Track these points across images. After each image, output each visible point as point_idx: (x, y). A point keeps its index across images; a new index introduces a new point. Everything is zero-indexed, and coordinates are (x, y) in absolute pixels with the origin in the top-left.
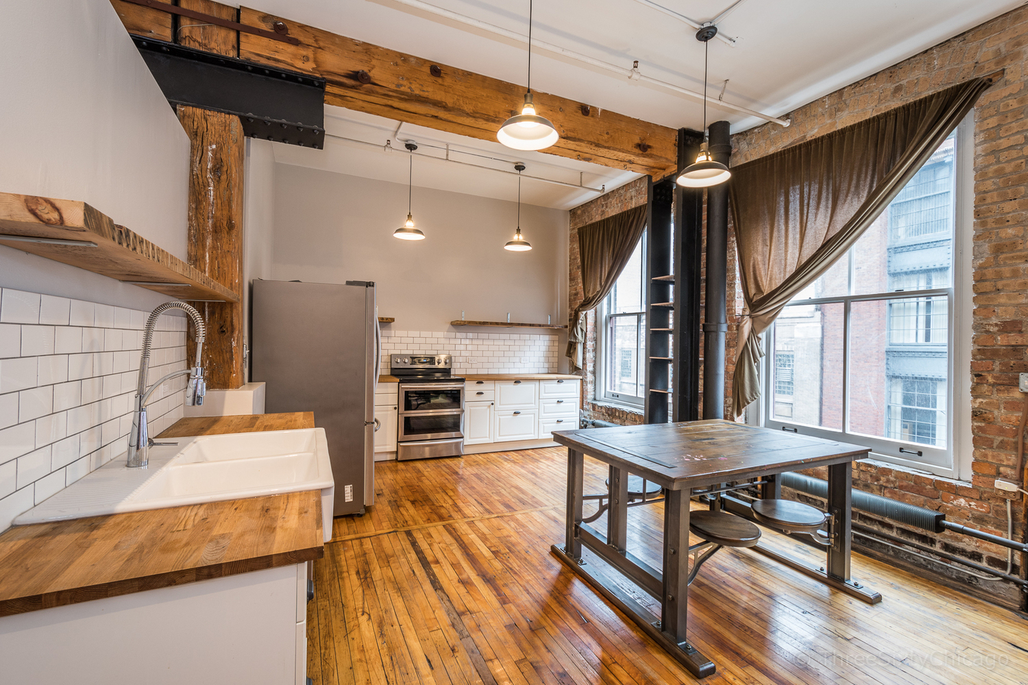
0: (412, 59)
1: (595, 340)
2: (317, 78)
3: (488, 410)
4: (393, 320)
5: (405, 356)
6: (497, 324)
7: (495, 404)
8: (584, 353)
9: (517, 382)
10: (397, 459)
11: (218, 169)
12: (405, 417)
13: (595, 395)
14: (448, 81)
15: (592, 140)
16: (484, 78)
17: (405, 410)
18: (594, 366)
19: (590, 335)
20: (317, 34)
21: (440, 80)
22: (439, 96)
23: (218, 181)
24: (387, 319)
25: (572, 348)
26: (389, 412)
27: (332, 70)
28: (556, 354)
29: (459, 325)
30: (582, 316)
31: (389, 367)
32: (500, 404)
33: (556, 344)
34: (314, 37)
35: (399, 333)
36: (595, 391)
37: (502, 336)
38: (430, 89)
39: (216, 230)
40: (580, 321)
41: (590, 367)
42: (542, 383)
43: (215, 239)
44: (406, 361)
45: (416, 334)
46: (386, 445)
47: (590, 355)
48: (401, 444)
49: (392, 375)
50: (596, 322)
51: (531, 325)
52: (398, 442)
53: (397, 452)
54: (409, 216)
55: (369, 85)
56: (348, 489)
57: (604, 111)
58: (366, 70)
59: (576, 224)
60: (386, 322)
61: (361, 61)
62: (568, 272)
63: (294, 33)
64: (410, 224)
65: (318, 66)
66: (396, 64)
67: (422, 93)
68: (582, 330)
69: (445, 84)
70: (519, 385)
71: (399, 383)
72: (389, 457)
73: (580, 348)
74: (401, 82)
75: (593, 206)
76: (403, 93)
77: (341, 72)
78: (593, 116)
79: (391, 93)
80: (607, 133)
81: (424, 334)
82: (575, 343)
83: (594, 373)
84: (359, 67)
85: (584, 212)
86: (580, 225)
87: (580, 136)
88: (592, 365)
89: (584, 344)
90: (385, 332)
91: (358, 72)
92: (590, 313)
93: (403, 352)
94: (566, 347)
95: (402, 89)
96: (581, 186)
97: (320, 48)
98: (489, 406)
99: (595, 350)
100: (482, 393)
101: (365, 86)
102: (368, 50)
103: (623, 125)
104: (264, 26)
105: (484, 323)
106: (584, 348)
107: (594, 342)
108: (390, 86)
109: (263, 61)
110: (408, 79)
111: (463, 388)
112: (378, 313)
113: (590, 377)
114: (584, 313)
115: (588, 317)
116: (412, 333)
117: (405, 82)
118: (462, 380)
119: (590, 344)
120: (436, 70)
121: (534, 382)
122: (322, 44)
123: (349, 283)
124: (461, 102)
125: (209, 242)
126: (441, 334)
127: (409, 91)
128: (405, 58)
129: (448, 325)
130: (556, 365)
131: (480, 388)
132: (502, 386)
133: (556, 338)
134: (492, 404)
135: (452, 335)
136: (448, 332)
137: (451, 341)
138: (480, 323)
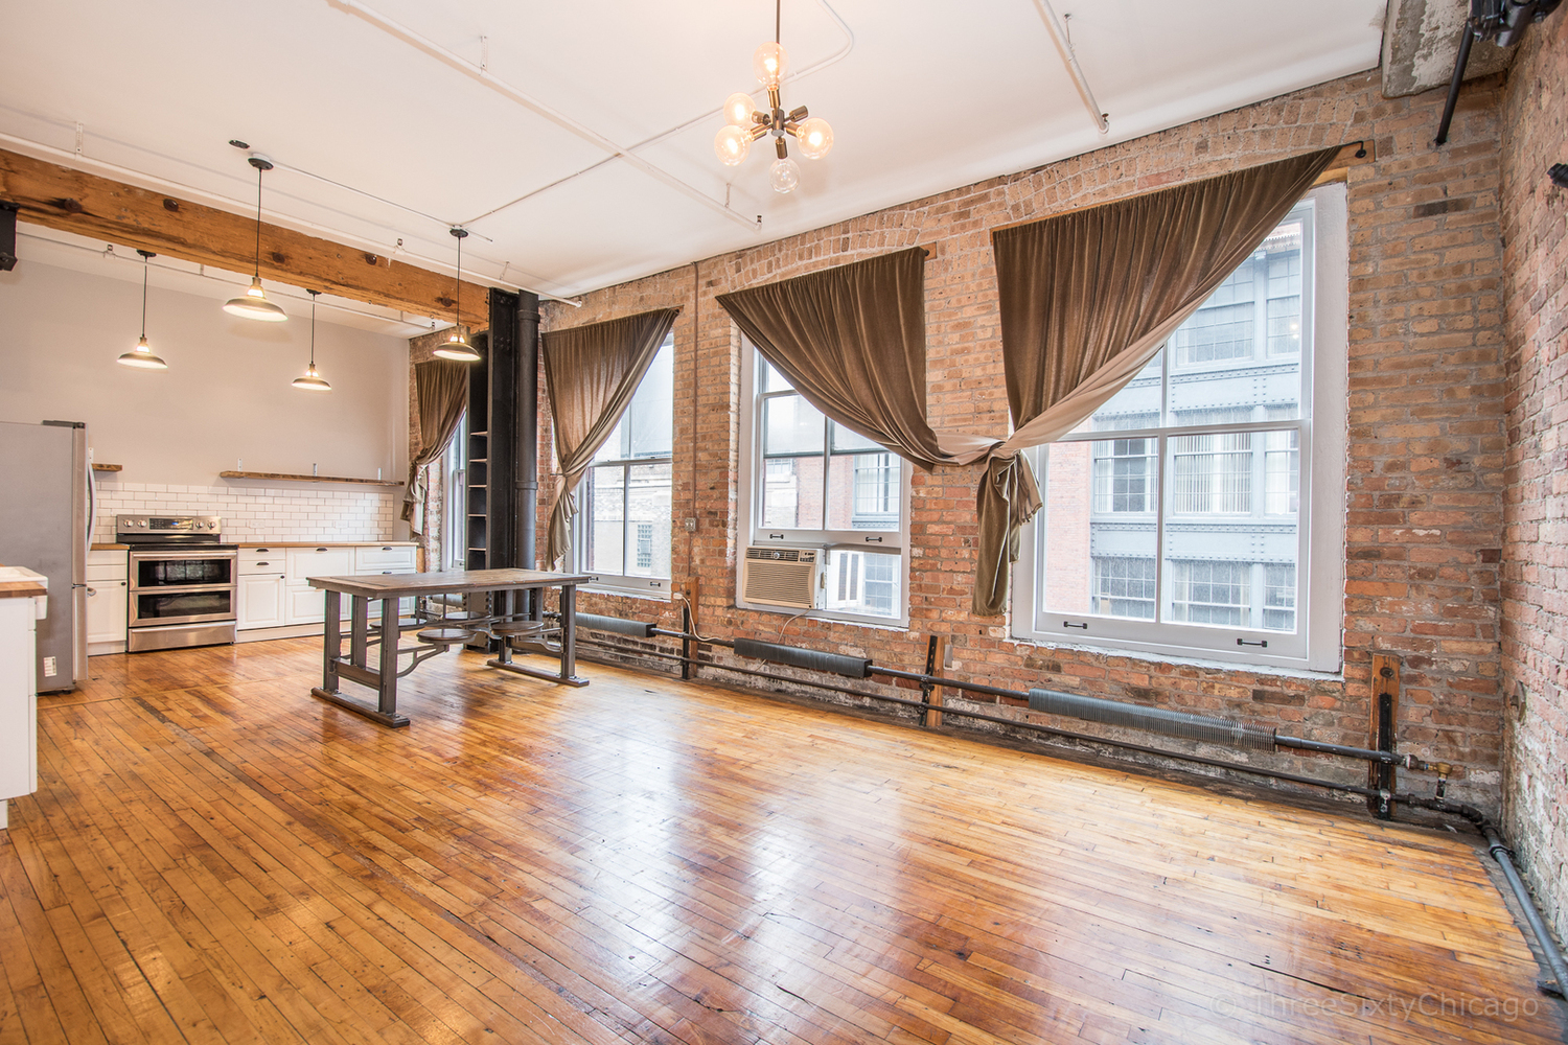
0: (138, 191)
1: (441, 499)
2: (7, 203)
3: (276, 585)
4: (119, 468)
5: (142, 517)
6: (294, 477)
7: (287, 577)
8: (424, 516)
9: (322, 549)
10: (127, 652)
12: (140, 596)
13: (441, 566)
14: (188, 217)
15: (381, 290)
16: (237, 218)
17: (140, 586)
18: (440, 531)
19: (433, 494)
20: (9, 156)
21: (176, 215)
22: (176, 231)
24: (109, 466)
25: (408, 510)
26: (113, 590)
27: (29, 196)
28: (390, 517)
29: (230, 477)
30: (421, 469)
31: (114, 532)
32: (295, 578)
33: (390, 504)
34: (5, 160)
35: (129, 486)
36: (441, 560)
37: (305, 493)
38: (164, 224)
40: (419, 477)
41: (433, 532)
42: (359, 551)
44: (144, 523)
45: (161, 487)
46: (109, 633)
47: (433, 519)
48: (134, 630)
49: (118, 542)
50: (441, 478)
51: (347, 480)
52: (128, 628)
53: (127, 642)
54: (143, 338)
55: (80, 215)
56: (49, 662)
57: (394, 262)
58: (76, 198)
59: (416, 358)
60: (106, 470)
61: (70, 189)
62: (408, 416)
64: (143, 349)
65: (9, 189)
66: (118, 195)
67: (152, 227)
68: (421, 487)
69: (185, 219)
70: (324, 552)
71: (129, 551)
72: (114, 649)
73: (419, 509)
74: (124, 214)
75: (434, 340)
76: (126, 226)
77: (43, 199)
78: (380, 266)
79: (109, 225)
80: (400, 285)
81: (174, 488)
82: (413, 504)
83: (439, 539)
84: (66, 195)
85: (424, 344)
86: (421, 361)
87: (364, 285)
88: (436, 529)
89: (425, 504)
90: (106, 484)
91: (65, 200)
92: (434, 467)
93: (137, 513)
94: (401, 508)
95: (125, 221)
96: (402, 321)
97: (13, 171)
98: (278, 580)
99: (440, 512)
100: (266, 564)
101: (74, 215)
102: (79, 178)
103: (420, 277)
105: (273, 476)
106: (425, 509)
107: (439, 503)
108: (108, 217)
110: (132, 211)
111: (236, 557)
112: (92, 457)
113: (433, 544)
114: (424, 467)
115: (430, 472)
116: (153, 487)
117: (129, 214)
118: (235, 547)
119: (433, 505)
120: (171, 205)
121: (347, 550)
122: (15, 167)
123: (46, 423)
124: (206, 239)
126: (203, 489)
127: (135, 223)
128: (130, 190)
129: (216, 477)
130: (390, 531)
131: (263, 557)
132: (297, 555)
133: (391, 497)
134: (283, 577)
135: (223, 490)
136: (214, 485)
137: (221, 499)
138: (266, 476)
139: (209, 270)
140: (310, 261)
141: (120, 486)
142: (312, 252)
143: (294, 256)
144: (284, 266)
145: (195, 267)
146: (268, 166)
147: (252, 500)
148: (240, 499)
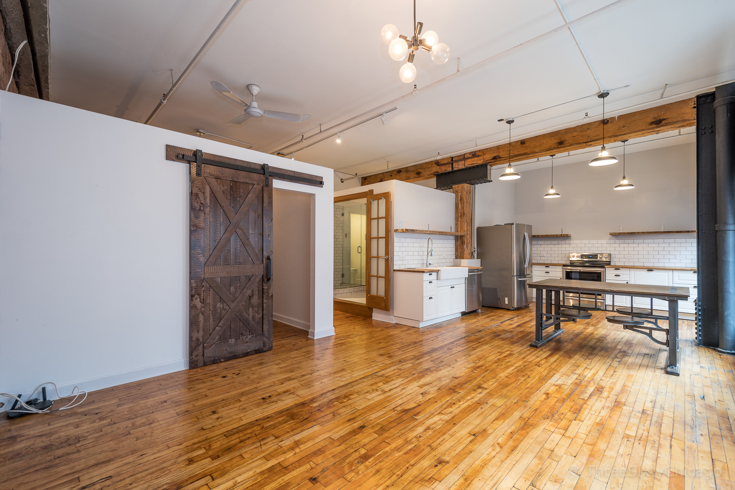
0: (513, 143)
2: (484, 164)
4: (570, 235)
9: (650, 270)
11: (461, 200)
14: (527, 144)
15: (611, 135)
20: (483, 150)
23: (461, 203)
27: (488, 159)
35: (575, 242)
37: (657, 241)
39: (461, 216)
42: (674, 272)
43: (461, 219)
56: (506, 299)
57: (620, 116)
58: (498, 154)
61: (496, 152)
63: (478, 154)
65: (484, 160)
66: (508, 147)
70: (651, 273)
71: (563, 266)
76: (511, 156)
77: (491, 159)
78: (611, 122)
80: (624, 127)
81: (591, 242)
84: (495, 155)
87: (601, 137)
91: (495, 157)
97: (485, 154)
100: (619, 276)
102: (499, 148)
103: (637, 117)
104: (470, 156)
109: (470, 166)
111: (603, 271)
116: (584, 242)
120: (523, 142)
121: (668, 271)
125: (459, 220)
126: (604, 241)
127: (513, 154)
128: (510, 144)
129: (609, 236)
131: (617, 272)
132: (636, 272)
135: (613, 241)
136: (609, 239)
137: (612, 245)
138: (628, 233)
139: (572, 153)
140: (575, 138)
141: (572, 241)
142: (575, 134)
143: (567, 139)
144: (563, 145)
145: (566, 153)
146: (513, 121)
147: (627, 245)
148: (621, 245)
